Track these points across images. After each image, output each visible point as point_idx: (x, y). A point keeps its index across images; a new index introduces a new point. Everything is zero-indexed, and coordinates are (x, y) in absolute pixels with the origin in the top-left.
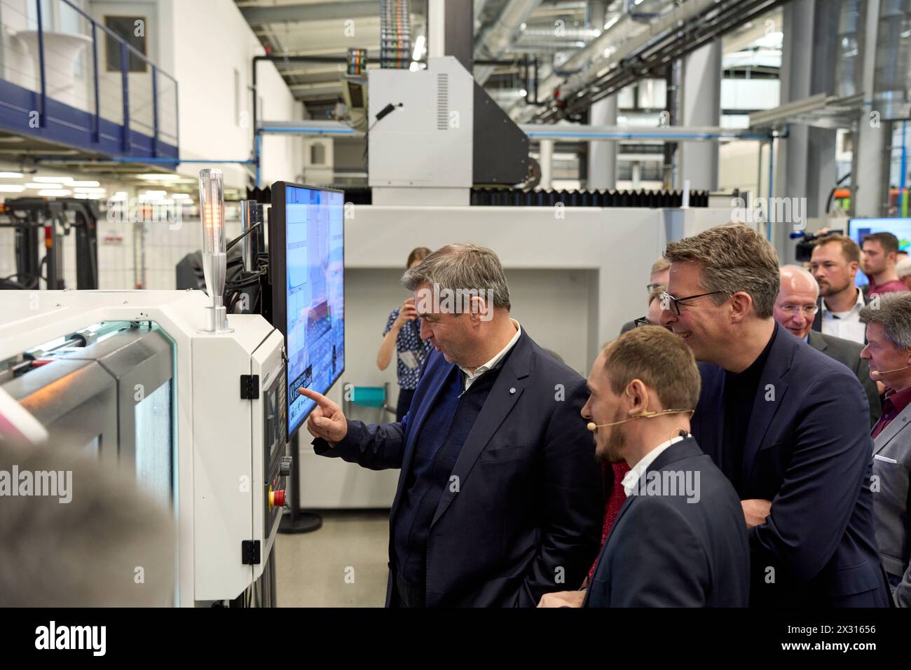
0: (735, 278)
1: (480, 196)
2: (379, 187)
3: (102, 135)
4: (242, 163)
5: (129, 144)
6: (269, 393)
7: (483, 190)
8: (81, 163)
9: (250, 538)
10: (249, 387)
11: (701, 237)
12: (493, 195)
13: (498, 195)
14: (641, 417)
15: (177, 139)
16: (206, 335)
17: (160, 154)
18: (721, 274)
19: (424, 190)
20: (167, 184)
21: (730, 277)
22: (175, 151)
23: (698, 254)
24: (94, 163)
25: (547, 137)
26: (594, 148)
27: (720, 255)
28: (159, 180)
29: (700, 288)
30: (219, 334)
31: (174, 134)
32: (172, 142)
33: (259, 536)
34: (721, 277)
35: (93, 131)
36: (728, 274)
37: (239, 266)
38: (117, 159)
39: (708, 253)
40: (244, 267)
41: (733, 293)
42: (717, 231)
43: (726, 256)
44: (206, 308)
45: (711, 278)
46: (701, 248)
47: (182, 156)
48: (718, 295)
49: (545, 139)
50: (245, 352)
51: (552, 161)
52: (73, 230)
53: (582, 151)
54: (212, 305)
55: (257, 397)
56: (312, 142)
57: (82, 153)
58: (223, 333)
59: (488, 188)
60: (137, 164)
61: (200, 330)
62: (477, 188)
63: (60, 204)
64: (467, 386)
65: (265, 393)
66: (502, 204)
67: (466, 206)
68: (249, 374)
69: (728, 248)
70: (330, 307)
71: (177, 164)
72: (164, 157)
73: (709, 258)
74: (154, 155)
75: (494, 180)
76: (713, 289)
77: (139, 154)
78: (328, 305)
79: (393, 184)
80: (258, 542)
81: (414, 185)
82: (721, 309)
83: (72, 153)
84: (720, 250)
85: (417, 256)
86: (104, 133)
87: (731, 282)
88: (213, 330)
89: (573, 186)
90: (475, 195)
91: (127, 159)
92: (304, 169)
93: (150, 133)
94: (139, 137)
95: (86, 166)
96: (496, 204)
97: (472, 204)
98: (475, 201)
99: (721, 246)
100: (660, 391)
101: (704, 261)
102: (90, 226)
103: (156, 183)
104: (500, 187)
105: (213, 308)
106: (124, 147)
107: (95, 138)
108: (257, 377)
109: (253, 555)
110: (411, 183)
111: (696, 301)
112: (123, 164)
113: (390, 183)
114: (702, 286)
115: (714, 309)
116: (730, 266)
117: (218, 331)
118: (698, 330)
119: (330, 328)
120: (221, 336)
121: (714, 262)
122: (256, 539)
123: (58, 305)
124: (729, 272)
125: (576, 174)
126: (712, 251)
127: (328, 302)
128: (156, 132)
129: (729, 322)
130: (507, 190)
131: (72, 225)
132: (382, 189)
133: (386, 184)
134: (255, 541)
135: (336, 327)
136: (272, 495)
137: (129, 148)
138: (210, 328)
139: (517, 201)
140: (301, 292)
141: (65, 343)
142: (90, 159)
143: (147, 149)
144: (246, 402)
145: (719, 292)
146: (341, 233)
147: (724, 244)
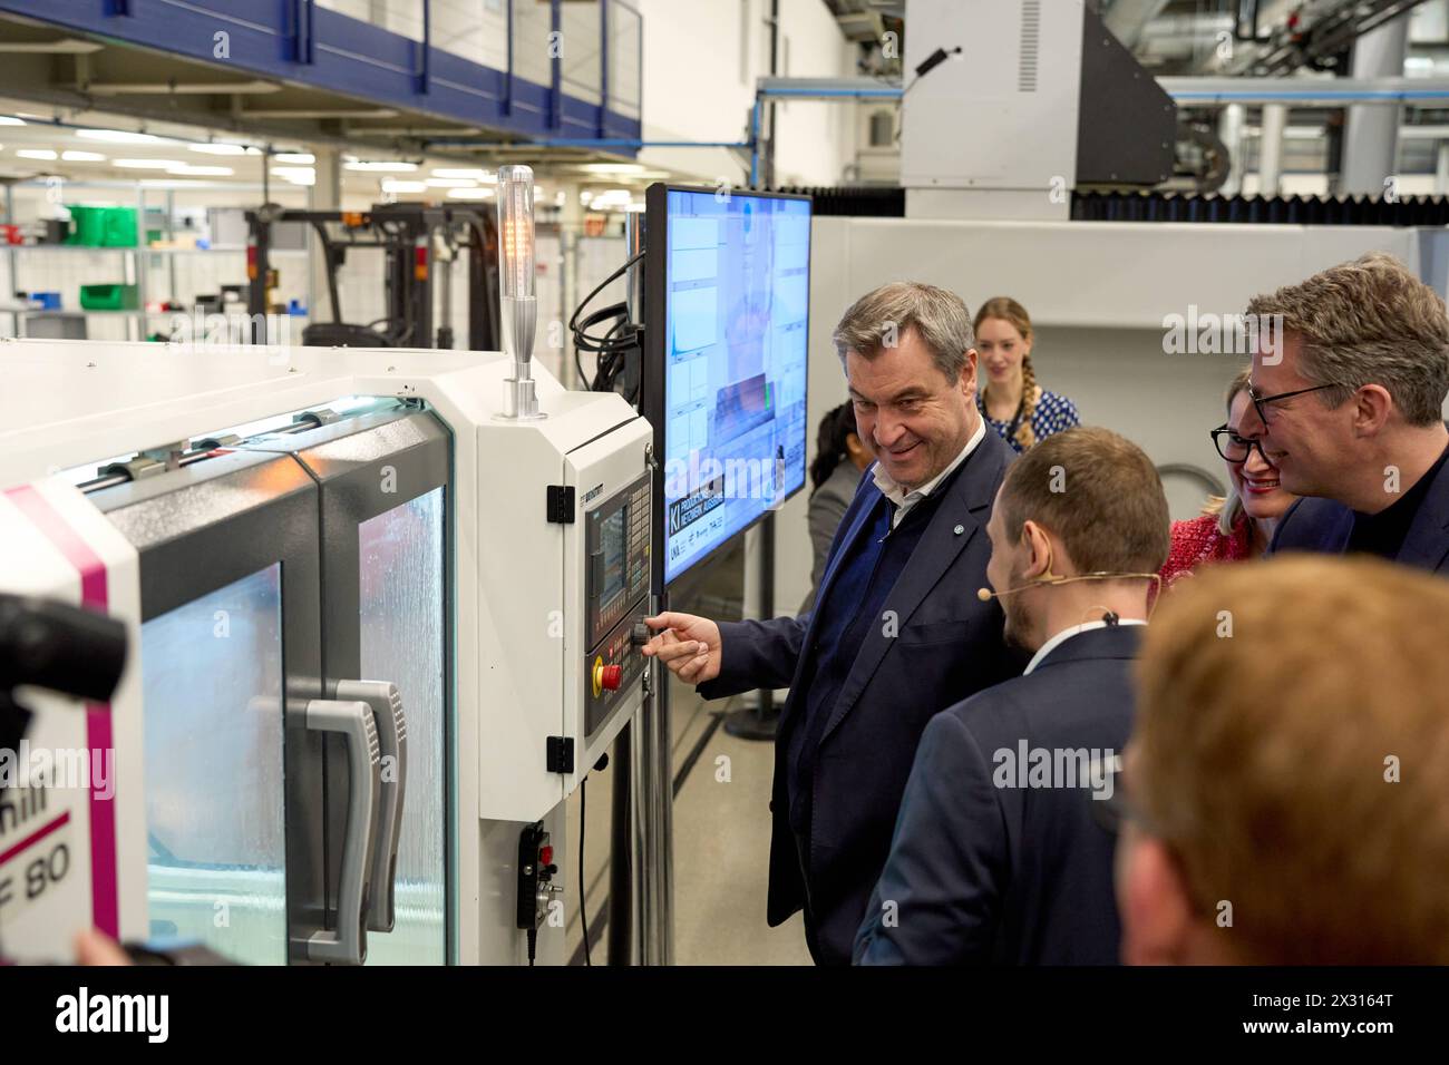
0: (1359, 360)
1: (1087, 204)
2: (918, 188)
3: (516, 104)
4: (729, 146)
5: (558, 117)
6: (596, 516)
7: (1094, 195)
8: (493, 148)
9: (558, 734)
10: (560, 504)
11: (1306, 287)
12: (1111, 203)
13: (1120, 203)
14: (1044, 584)
15: (640, 107)
16: (503, 423)
17: (610, 131)
18: (1333, 355)
19: (992, 193)
20: (623, 180)
21: (1350, 360)
22: (635, 127)
23: (1293, 322)
24: (506, 147)
25: (1277, 99)
26: (1357, 116)
27: (1331, 324)
28: (613, 174)
29: (1299, 380)
30: (523, 421)
31: (635, 100)
32: (631, 113)
33: (573, 729)
34: (1333, 361)
35: (504, 96)
36: (1347, 355)
37: (625, 315)
38: (540, 142)
39: (1310, 319)
40: (629, 318)
41: (1358, 387)
42: (1333, 277)
43: (1343, 323)
44: (506, 380)
45: (1316, 361)
46: (1301, 310)
47: (647, 136)
48: (1332, 391)
49: (1274, 103)
50: (555, 453)
51: (1284, 140)
52: (464, 254)
53: (1336, 123)
54: (513, 377)
55: (571, 520)
56: (871, 110)
57: (487, 133)
58: (529, 420)
59: (1104, 190)
60: (574, 148)
61: (497, 415)
62: (1084, 190)
63: (441, 213)
64: (896, 523)
65: (589, 515)
66: (1126, 217)
67: (1062, 220)
68: (561, 484)
69: (1348, 309)
70: (772, 384)
71: (638, 148)
72: (616, 138)
73: (1312, 329)
74: (600, 134)
75: (1114, 177)
76: (1322, 381)
77: (576, 133)
78: (768, 381)
79: (941, 183)
80: (570, 742)
81: (976, 185)
82: (1335, 415)
83: (472, 132)
84: (1334, 313)
85: (991, 310)
86: (520, 100)
87: (1354, 369)
88: (515, 416)
89: (1313, 186)
90: (1079, 203)
91: (555, 142)
92: (858, 155)
93: (595, 99)
94: (577, 105)
95: (501, 153)
96: (1115, 219)
97: (1073, 217)
98: (1080, 212)
99: (1336, 306)
100: (1069, 540)
101: (1305, 333)
102: (488, 248)
103: (607, 178)
104: (1124, 190)
105: (515, 381)
106: (551, 122)
107: (505, 108)
108: (571, 490)
109: (562, 760)
110: (971, 182)
111: (1295, 402)
112: (550, 149)
113: (935, 181)
114: (1304, 377)
115: (1325, 414)
116: (1349, 342)
117: (522, 416)
118: (1296, 451)
119: (771, 417)
120: (526, 425)
121: (1320, 335)
122: (568, 735)
123: (292, 371)
124: (1349, 353)
125: (1322, 163)
126: (1320, 318)
127: (767, 377)
128: (605, 97)
129: (1352, 435)
130: (1135, 195)
131: (462, 245)
132: (923, 193)
133: (929, 183)
134: (566, 739)
135: (783, 417)
136: (599, 672)
137: (559, 125)
138: (509, 411)
139: (1152, 212)
140: (703, 360)
141: (292, 424)
142: (500, 142)
143: (589, 125)
144: (555, 527)
145: (1332, 385)
146: (804, 264)
147: (1340, 301)
